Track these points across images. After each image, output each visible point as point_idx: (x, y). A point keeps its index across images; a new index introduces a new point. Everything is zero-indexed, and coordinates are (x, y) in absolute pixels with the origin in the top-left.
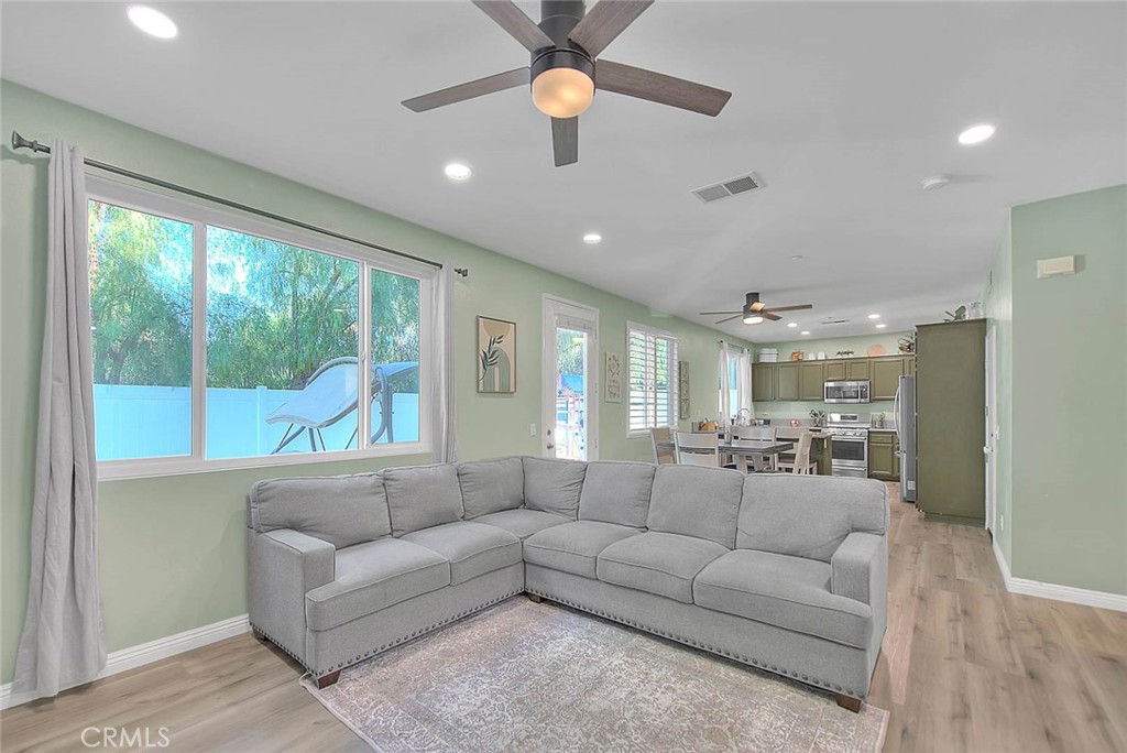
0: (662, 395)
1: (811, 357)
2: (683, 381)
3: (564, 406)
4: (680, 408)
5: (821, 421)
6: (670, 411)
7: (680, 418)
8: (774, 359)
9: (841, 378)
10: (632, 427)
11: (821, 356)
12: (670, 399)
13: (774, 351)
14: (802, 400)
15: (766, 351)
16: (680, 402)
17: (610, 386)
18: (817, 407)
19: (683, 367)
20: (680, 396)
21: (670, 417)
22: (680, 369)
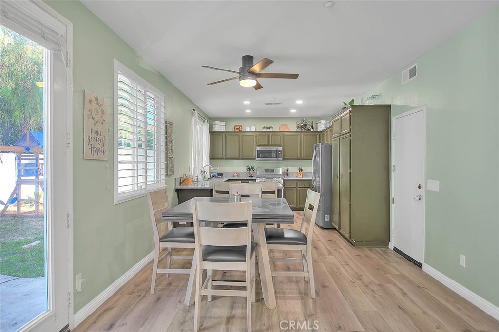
0: (151, 153)
1: (247, 129)
2: (168, 141)
3: (34, 162)
4: (167, 166)
5: (252, 174)
6: (157, 170)
7: (167, 175)
8: (223, 129)
9: (266, 144)
10: (121, 190)
11: (253, 129)
12: (157, 157)
13: (223, 123)
14: (242, 159)
15: (217, 122)
16: (166, 160)
17: (90, 138)
18: (251, 163)
19: (168, 125)
20: (166, 154)
21: (157, 175)
22: (166, 128)
